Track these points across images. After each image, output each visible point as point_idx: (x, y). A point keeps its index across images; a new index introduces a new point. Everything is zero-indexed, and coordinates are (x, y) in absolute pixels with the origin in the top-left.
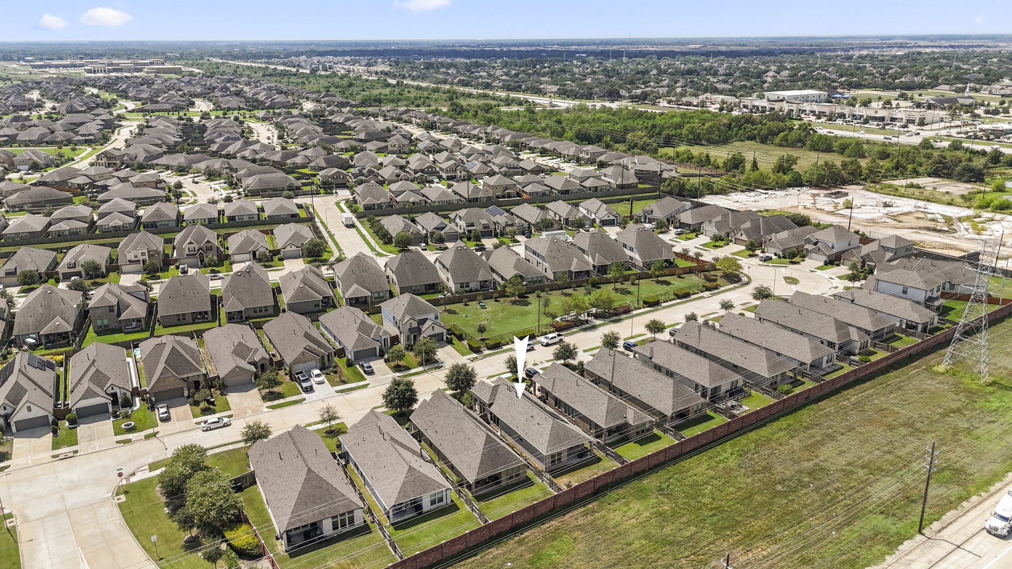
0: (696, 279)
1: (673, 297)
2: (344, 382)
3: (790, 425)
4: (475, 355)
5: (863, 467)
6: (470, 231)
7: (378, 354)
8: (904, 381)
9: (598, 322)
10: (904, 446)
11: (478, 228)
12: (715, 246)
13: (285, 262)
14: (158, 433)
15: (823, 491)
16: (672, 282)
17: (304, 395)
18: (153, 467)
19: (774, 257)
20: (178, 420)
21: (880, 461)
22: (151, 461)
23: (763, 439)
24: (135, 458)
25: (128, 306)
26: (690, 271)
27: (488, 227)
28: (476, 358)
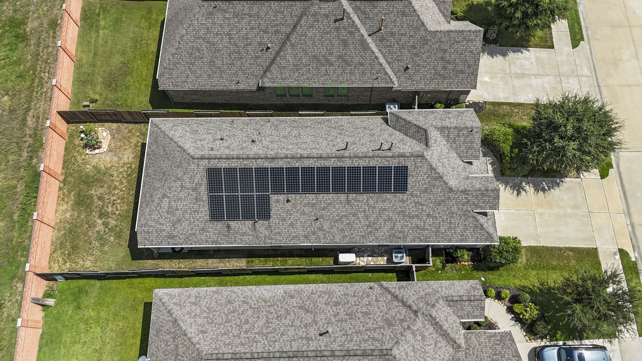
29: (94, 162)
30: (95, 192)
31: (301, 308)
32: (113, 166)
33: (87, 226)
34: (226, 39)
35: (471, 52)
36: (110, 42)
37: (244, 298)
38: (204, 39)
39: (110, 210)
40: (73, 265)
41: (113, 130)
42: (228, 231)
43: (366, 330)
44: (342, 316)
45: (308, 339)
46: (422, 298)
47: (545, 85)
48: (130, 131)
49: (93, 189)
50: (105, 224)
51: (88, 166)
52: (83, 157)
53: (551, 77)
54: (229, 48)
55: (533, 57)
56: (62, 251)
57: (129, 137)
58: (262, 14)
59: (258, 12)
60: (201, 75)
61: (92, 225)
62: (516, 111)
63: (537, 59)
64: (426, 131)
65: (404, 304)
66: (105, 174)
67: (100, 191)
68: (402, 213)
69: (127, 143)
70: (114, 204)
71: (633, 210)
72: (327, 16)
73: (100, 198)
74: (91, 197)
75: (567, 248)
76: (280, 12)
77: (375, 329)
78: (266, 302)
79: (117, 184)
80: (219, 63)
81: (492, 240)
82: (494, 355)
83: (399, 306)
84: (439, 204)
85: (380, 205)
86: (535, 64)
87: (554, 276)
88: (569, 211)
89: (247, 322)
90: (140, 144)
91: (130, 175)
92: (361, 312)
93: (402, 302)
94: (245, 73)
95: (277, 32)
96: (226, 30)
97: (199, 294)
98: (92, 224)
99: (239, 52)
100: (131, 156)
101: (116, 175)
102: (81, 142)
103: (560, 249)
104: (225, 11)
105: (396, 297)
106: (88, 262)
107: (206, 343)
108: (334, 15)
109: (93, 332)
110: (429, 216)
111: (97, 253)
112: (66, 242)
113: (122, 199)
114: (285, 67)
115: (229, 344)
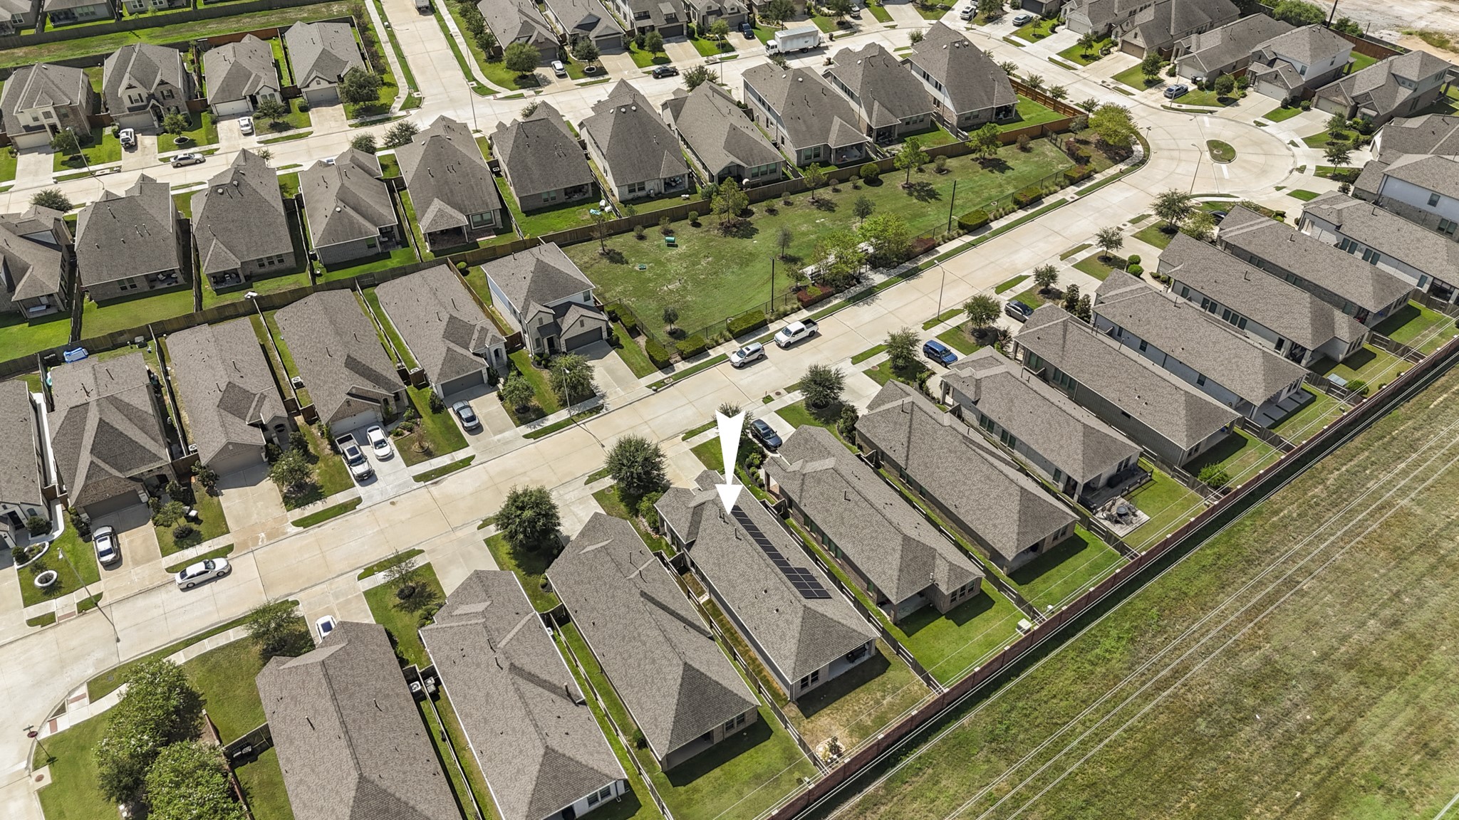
0: (1050, 153)
1: (1011, 206)
2: (429, 454)
3: (1219, 557)
4: (659, 376)
5: (1349, 666)
6: (642, 30)
7: (486, 381)
8: (1421, 427)
9: (878, 278)
10: (1420, 604)
11: (657, 22)
12: (1085, 57)
13: (313, 114)
14: (99, 596)
15: (1278, 733)
16: (1009, 164)
17: (359, 490)
18: (98, 688)
19: (1192, 87)
20: (136, 563)
21: (1379, 647)
22: (91, 672)
23: (1173, 594)
24: (63, 665)
25: (24, 270)
26: (1042, 132)
27: (676, 20)
28: (662, 381)
29: (848, 740)
31: (843, 524)
32: (840, 725)
39: (872, 703)
41: (814, 744)
42: (831, 589)
43: (831, 486)
44: (832, 502)
45: (856, 503)
48: (804, 734)
50: (884, 697)
57: (811, 731)
61: (892, 705)
64: (695, 507)
65: (802, 484)
66: (850, 726)
67: (865, 718)
68: (751, 509)
69: (815, 729)
70: (866, 703)
72: (646, 586)
73: (869, 715)
74: (873, 721)
75: (700, 460)
77: (827, 483)
79: (850, 712)
82: (797, 447)
83: (806, 485)
85: (754, 518)
90: (809, 720)
91: (837, 709)
92: (823, 496)
95: (673, 621)
100: (822, 719)
101: (845, 718)
107: (897, 541)
113: (858, 701)
115: (889, 531)
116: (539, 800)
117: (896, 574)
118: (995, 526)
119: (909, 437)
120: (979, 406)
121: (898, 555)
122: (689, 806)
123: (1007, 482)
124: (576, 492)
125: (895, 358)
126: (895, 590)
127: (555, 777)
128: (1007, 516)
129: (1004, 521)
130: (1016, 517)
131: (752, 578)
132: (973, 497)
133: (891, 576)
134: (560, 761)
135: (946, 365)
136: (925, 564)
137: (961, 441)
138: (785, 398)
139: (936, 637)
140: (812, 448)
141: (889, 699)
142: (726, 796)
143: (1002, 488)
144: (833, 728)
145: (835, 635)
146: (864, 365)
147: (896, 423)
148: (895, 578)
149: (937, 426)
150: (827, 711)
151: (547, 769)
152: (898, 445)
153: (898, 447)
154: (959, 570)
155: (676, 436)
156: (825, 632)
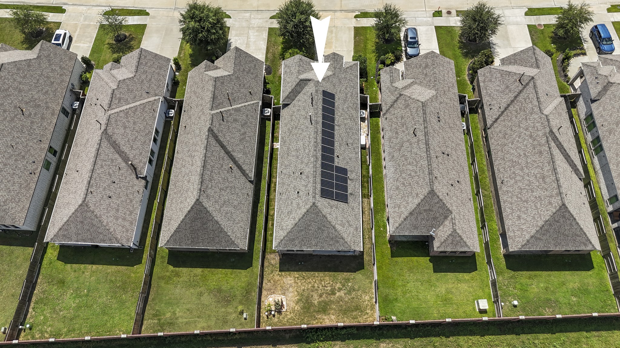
29: (292, 304)
30: (316, 300)
31: (400, 150)
32: (296, 290)
33: (341, 302)
34: (223, 192)
35: (246, 57)
36: (189, 306)
37: (394, 182)
38: (221, 207)
39: (329, 288)
40: (368, 308)
41: (267, 294)
42: (354, 195)
43: (412, 115)
44: (404, 129)
45: (419, 141)
46: (392, 93)
47: (255, 34)
48: (269, 281)
49: (314, 302)
50: (340, 290)
51: (296, 308)
52: (288, 313)
53: (250, 31)
54: (228, 192)
55: (235, 38)
56: (359, 317)
57: (274, 281)
58: (212, 164)
59: (211, 166)
60: (241, 217)
61: (341, 299)
62: (271, 50)
63: (236, 36)
64: (301, 80)
65: (396, 101)
66: (302, 295)
67: (316, 296)
68: (345, 101)
69: (279, 282)
70: (325, 286)
71: (333, 9)
72: (220, 125)
73: (321, 296)
74: (319, 303)
75: (354, 39)
76: (212, 153)
77: (411, 112)
78: (397, 169)
79: (310, 285)
80: (236, 203)
81: (356, 64)
82: (417, 67)
83: (397, 103)
84: (341, 82)
85: (340, 110)
86: (240, 38)
87: (369, 46)
88: (334, 35)
89: (410, 175)
90: (280, 273)
91: (303, 278)
92: (402, 120)
93: (394, 102)
94: (243, 188)
95: (223, 159)
96: (218, 190)
97: (393, 207)
98: (339, 299)
99: (231, 187)
100: (289, 278)
101: (303, 287)
102: (276, 317)
103: (355, 42)
104: (207, 186)
105: (392, 105)
106: (366, 298)
107: (424, 191)
108: (220, 120)
109: (411, 287)
110: (346, 89)
111: (360, 293)
112: (352, 315)
113: (322, 281)
114: (244, 161)
115: (424, 179)
116: (66, 230)
117: (406, 214)
118: (519, 217)
119: (509, 105)
120: (594, 106)
121: (417, 201)
122: (167, 283)
123: (555, 191)
124: (261, 21)
125: (560, 26)
126: (397, 225)
127: (82, 222)
128: (534, 218)
129: (529, 219)
130: (540, 223)
131: (300, 157)
132: (520, 184)
133: (402, 212)
134: (89, 214)
135: (600, 51)
136: (435, 218)
137: (545, 134)
138: (451, 19)
139: (411, 269)
140: (426, 75)
141: (342, 293)
142: (192, 290)
143: (547, 193)
144: (291, 289)
145: (325, 234)
146: (533, 20)
147: (507, 87)
148: (404, 216)
149: (536, 109)
150: (296, 274)
151: (79, 215)
152: (497, 106)
153: (495, 108)
154: (458, 239)
155: (353, 11)
156: (319, 228)
